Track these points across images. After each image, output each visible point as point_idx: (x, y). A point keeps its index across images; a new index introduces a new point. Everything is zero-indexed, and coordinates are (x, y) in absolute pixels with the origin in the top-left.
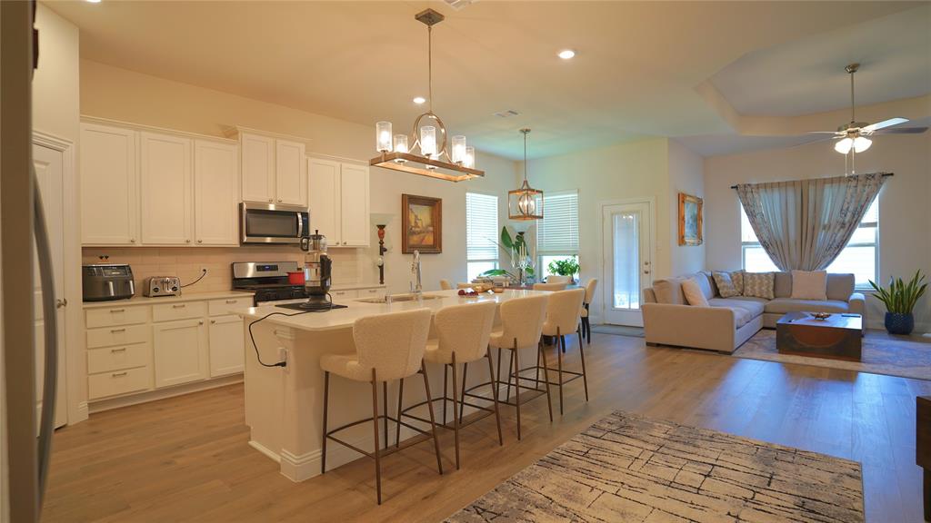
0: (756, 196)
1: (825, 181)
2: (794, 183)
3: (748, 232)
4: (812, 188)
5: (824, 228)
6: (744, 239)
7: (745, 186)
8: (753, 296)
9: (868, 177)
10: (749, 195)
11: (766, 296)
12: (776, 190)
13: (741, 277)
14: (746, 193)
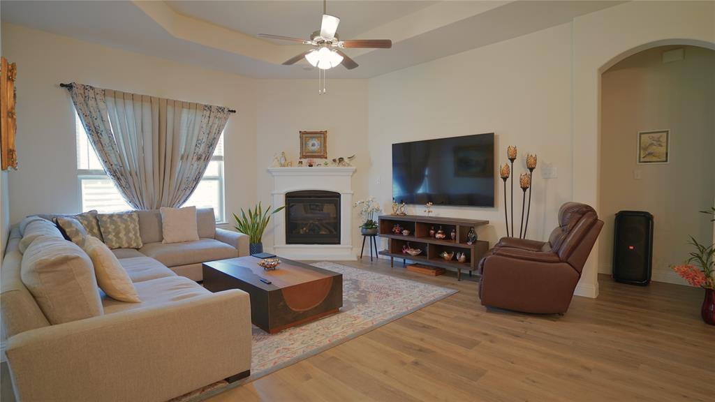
0: (101, 105)
1: (184, 105)
2: (151, 99)
3: (88, 156)
4: (170, 109)
5: (182, 158)
6: (83, 165)
7: (85, 88)
8: (120, 248)
9: (221, 110)
10: (92, 102)
11: (134, 245)
12: (129, 103)
13: (94, 222)
14: (86, 98)
